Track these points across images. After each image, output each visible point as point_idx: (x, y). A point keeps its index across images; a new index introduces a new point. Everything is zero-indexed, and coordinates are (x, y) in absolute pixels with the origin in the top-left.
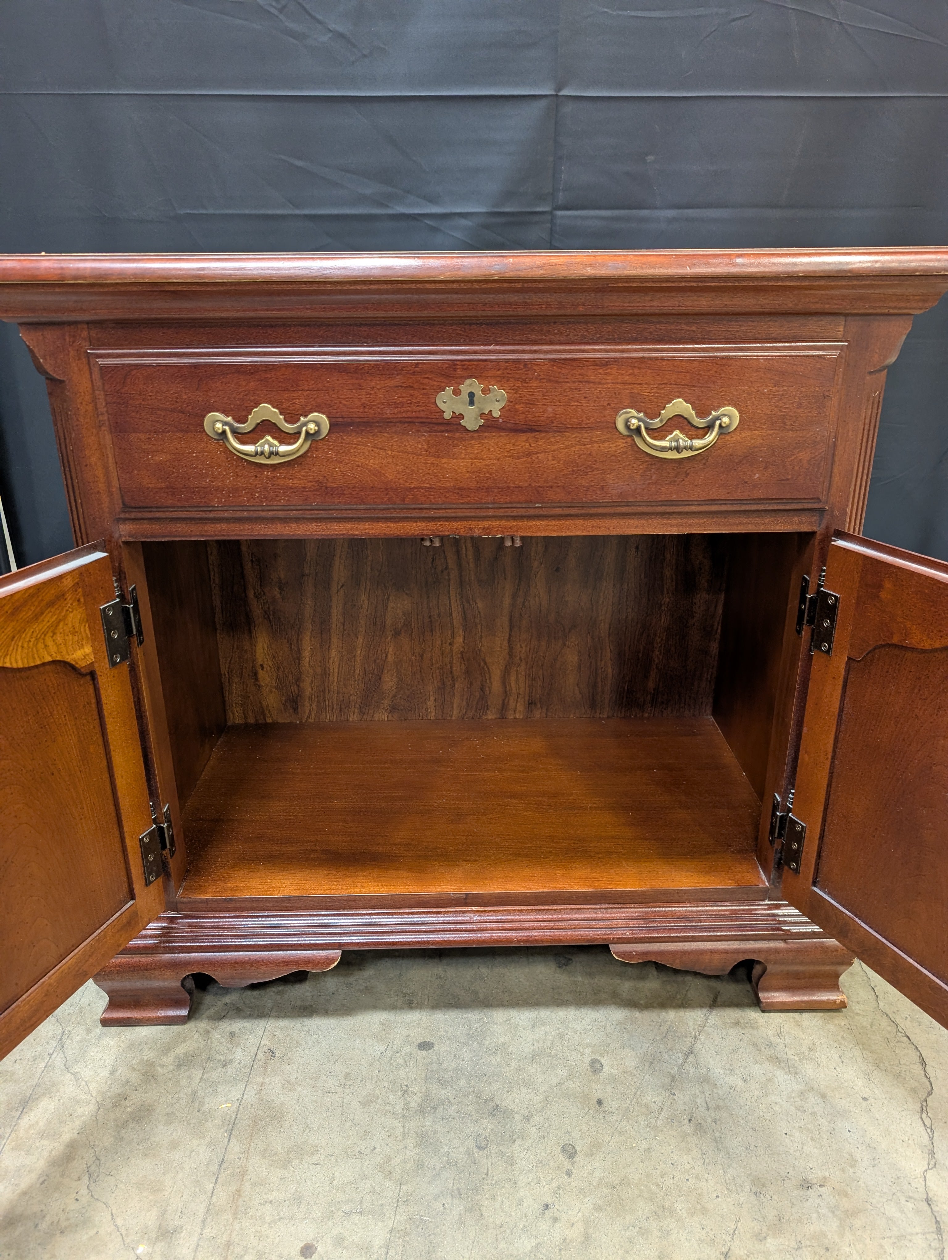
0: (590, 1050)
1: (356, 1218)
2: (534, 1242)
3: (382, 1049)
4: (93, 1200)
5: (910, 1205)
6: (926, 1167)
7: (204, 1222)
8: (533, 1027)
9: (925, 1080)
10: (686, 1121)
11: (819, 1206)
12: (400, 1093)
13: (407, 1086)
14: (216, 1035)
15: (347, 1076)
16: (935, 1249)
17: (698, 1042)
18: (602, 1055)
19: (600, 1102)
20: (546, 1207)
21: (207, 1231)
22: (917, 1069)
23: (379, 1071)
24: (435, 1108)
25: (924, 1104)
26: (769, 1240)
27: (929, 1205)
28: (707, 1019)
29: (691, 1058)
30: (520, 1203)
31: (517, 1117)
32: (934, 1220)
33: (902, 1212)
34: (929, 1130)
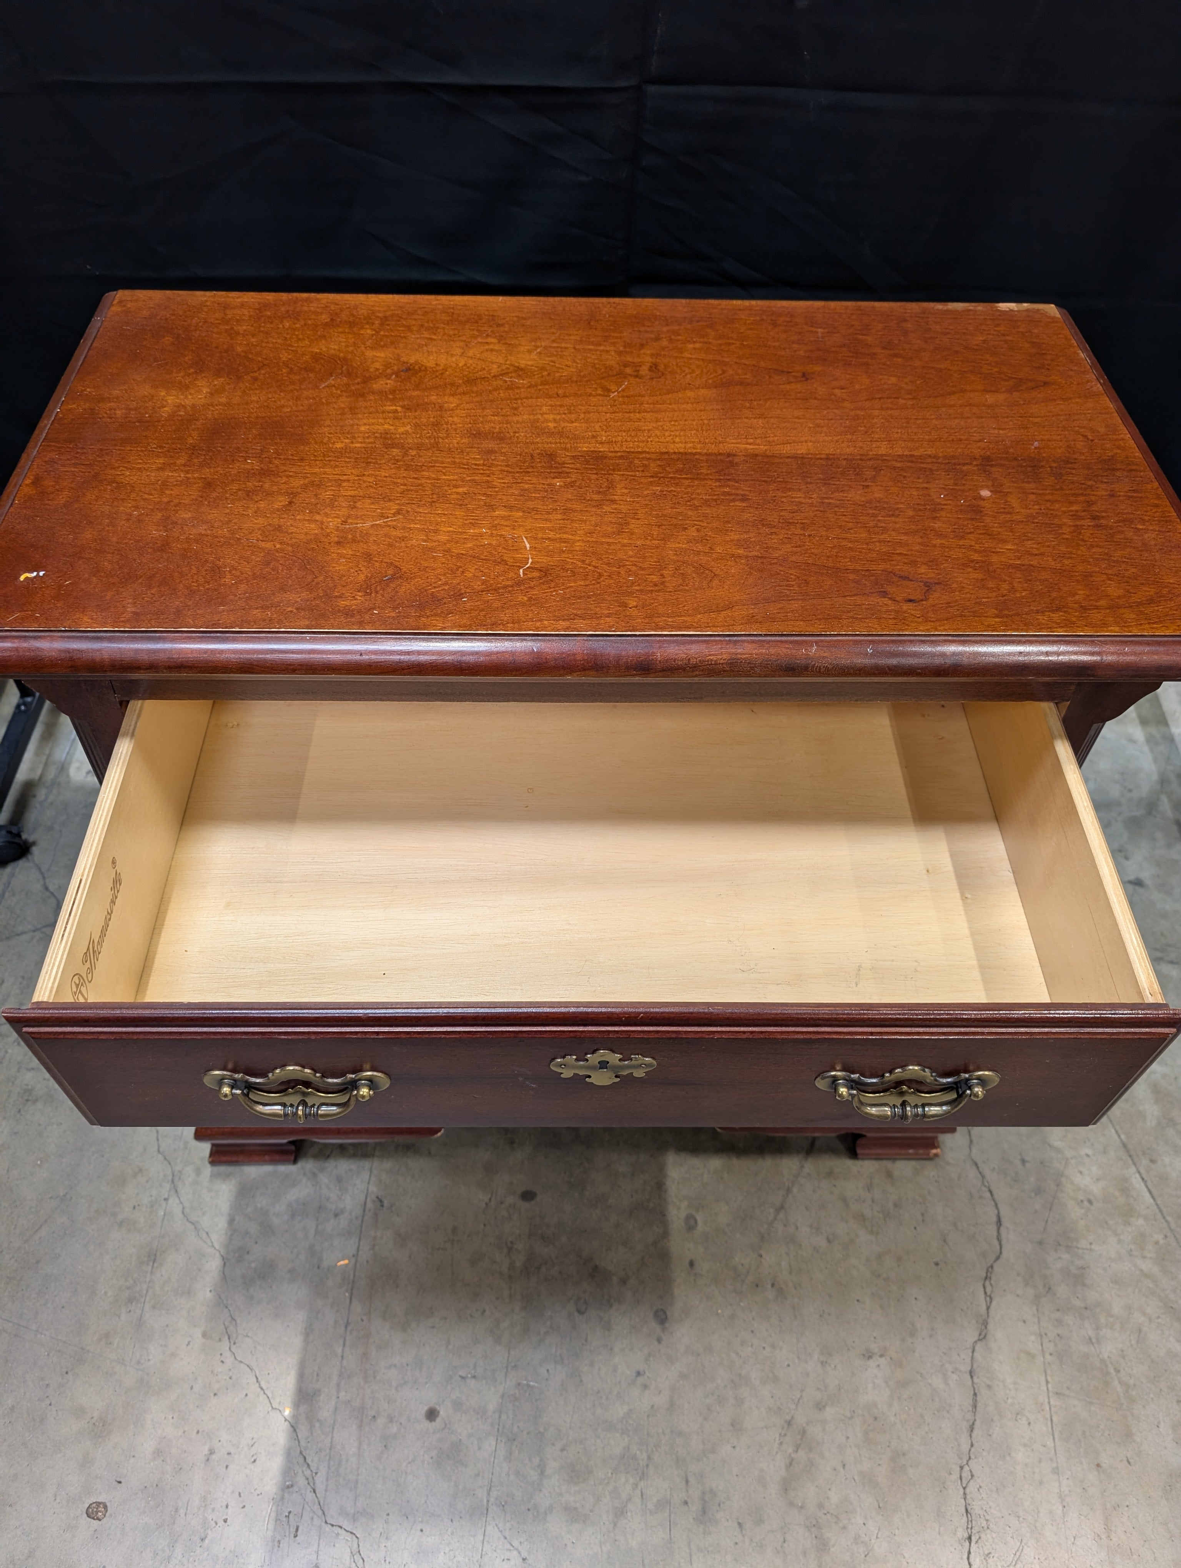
0: (686, 1203)
1: (472, 1383)
2: (626, 1409)
3: (486, 1199)
4: (236, 1362)
5: (955, 1377)
6: (976, 1338)
7: (338, 1385)
8: (633, 1175)
9: (996, 1243)
10: (769, 1286)
11: (876, 1376)
12: (505, 1251)
13: (512, 1242)
14: (323, 1178)
15: (455, 1230)
16: (968, 1421)
17: (790, 1196)
18: (697, 1210)
19: (691, 1264)
20: (639, 1374)
21: (342, 1394)
22: (992, 1230)
23: (485, 1225)
24: (539, 1268)
25: (990, 1269)
26: (827, 1409)
27: (972, 1377)
28: (802, 1167)
29: (781, 1215)
30: (615, 1370)
31: (615, 1279)
32: (972, 1393)
33: (946, 1383)
34: (988, 1299)
